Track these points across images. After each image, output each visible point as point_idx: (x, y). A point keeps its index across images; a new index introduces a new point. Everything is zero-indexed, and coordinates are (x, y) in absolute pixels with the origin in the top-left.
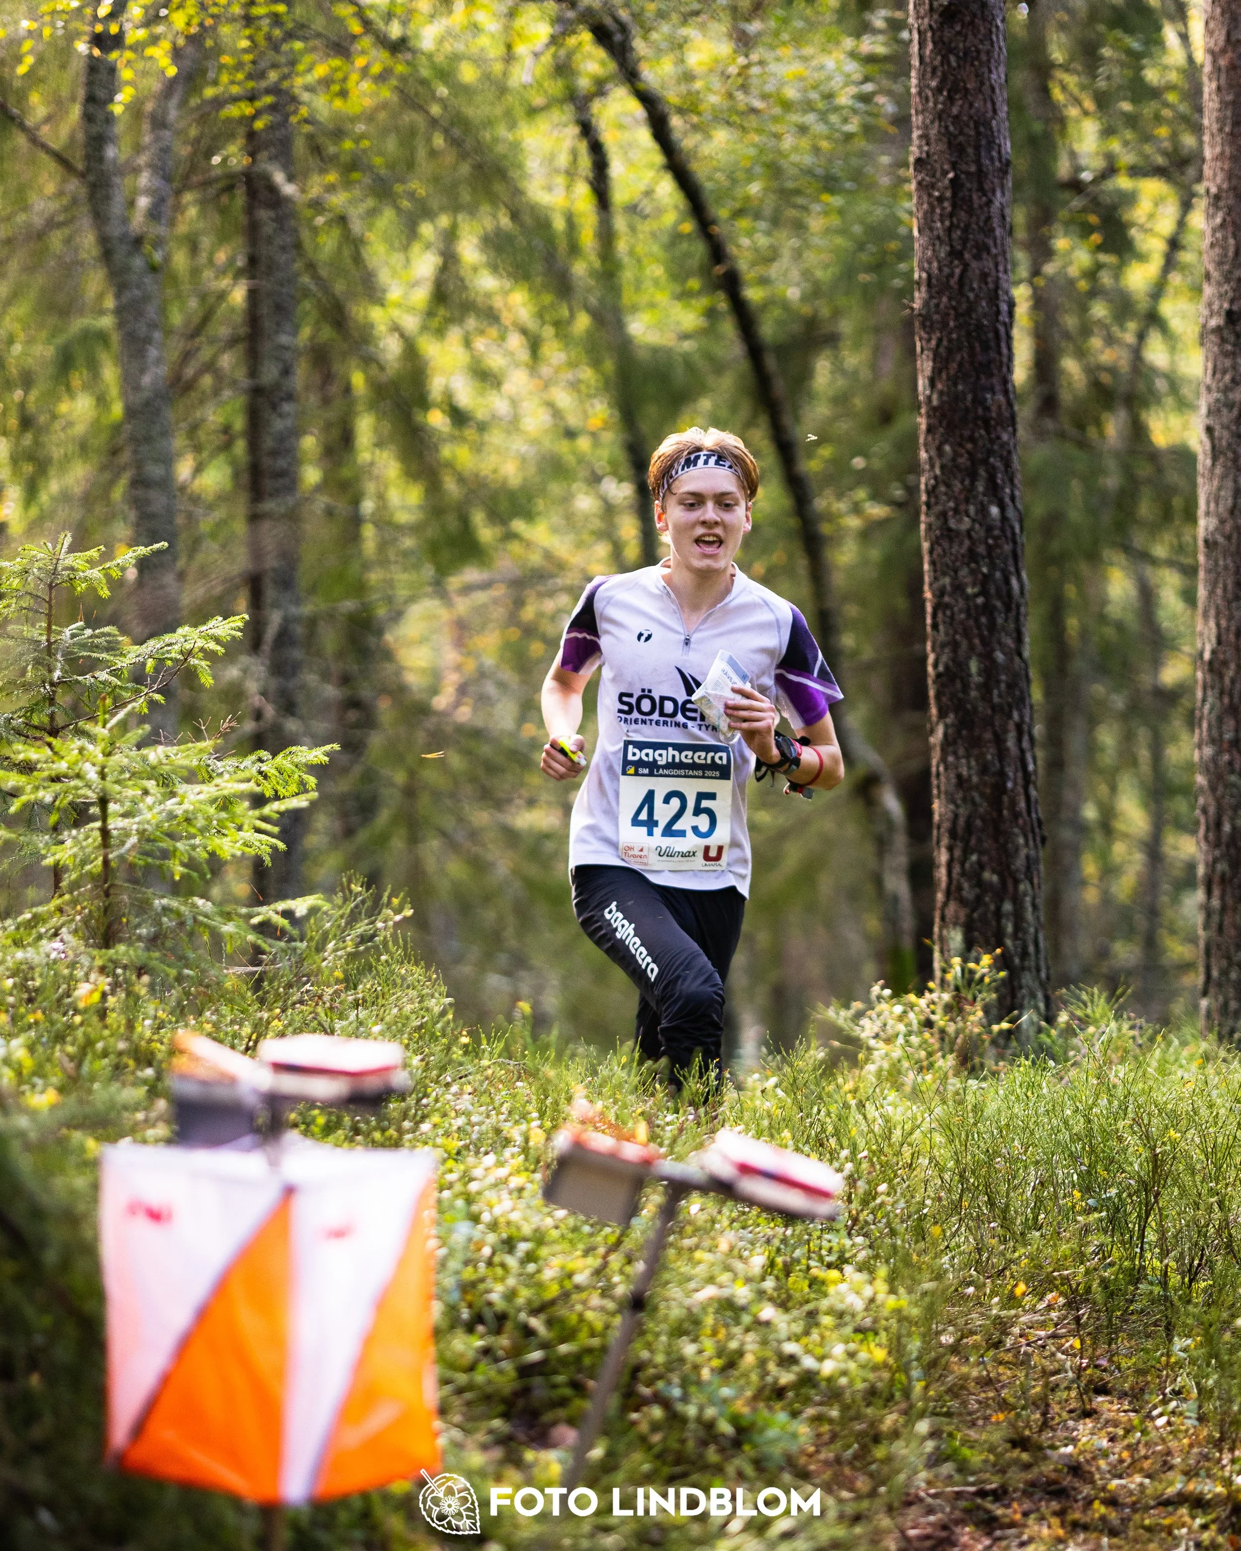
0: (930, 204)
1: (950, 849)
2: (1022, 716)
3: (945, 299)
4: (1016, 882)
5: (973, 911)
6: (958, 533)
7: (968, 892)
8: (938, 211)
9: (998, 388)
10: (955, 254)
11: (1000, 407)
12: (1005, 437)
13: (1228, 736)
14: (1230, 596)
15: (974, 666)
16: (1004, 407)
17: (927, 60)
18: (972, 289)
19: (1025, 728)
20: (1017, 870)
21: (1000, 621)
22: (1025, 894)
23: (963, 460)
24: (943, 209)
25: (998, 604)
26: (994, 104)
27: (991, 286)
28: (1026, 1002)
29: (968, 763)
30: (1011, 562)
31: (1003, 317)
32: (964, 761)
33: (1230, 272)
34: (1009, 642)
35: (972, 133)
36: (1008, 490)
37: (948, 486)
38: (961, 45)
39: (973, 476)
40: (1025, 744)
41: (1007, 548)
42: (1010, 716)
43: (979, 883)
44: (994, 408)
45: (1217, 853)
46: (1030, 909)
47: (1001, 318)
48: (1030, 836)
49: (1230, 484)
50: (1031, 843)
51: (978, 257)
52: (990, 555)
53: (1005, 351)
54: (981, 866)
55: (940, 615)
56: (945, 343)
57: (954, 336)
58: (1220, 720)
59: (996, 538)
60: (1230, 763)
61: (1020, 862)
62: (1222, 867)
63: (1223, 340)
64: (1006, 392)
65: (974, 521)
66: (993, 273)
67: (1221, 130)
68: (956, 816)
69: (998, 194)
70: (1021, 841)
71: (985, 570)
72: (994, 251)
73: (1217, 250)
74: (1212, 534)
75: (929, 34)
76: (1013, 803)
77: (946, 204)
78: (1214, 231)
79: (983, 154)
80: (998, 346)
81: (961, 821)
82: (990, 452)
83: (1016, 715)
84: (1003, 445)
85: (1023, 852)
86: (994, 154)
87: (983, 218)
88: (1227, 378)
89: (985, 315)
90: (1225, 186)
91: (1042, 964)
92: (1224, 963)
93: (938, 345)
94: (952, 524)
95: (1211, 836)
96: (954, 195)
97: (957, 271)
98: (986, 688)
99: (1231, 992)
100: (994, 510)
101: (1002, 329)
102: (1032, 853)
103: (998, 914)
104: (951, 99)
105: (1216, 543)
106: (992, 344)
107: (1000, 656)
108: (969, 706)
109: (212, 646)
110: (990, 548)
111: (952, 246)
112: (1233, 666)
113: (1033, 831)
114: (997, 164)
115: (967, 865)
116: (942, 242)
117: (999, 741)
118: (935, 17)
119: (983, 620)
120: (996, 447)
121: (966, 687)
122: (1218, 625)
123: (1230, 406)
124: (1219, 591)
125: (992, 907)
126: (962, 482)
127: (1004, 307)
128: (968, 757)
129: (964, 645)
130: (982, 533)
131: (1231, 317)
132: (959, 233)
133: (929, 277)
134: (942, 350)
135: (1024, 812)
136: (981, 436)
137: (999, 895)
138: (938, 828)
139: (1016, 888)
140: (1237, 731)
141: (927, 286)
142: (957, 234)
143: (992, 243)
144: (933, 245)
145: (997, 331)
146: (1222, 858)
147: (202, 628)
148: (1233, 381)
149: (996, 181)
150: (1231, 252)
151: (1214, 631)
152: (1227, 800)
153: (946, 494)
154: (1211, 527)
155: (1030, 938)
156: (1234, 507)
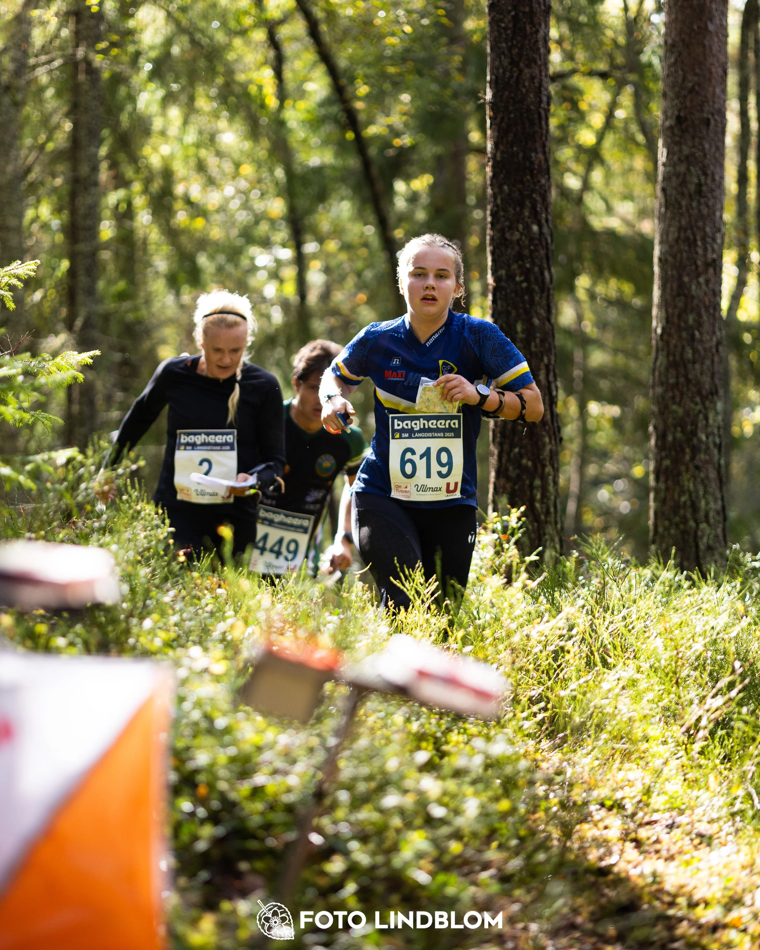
0: (499, 31)
1: (501, 444)
2: (549, 360)
4: (544, 466)
5: (515, 484)
6: (511, 242)
7: (513, 472)
9: (540, 149)
10: (514, 63)
11: (540, 162)
12: (543, 181)
13: (672, 381)
14: (675, 293)
15: (519, 327)
16: (543, 162)
18: (524, 86)
19: (551, 367)
20: (544, 459)
21: (537, 298)
22: (549, 474)
23: (516, 195)
24: (507, 35)
25: (536, 288)
27: (537, 84)
28: (548, 543)
30: (545, 261)
31: (544, 105)
33: (679, 92)
34: (542, 312)
36: (544, 215)
37: (505, 211)
39: (522, 205)
40: (551, 378)
41: (542, 252)
42: (542, 360)
43: (519, 466)
44: (537, 162)
45: (663, 454)
46: (552, 484)
47: (542, 105)
48: (553, 437)
49: (677, 224)
51: (528, 66)
52: (531, 256)
53: (544, 126)
54: (521, 455)
55: (498, 294)
56: (506, 120)
57: (512, 116)
58: (667, 369)
59: (536, 246)
60: (673, 398)
61: (546, 453)
62: (667, 463)
63: (673, 134)
64: (544, 153)
65: (522, 234)
66: (538, 76)
69: (543, 26)
70: (547, 440)
71: (528, 265)
73: (671, 79)
74: (664, 254)
77: (509, 32)
78: (670, 67)
80: (540, 123)
82: (533, 191)
83: (546, 360)
84: (542, 186)
85: (548, 447)
87: (533, 41)
88: (676, 158)
89: (532, 103)
90: (677, 39)
91: (559, 519)
92: (667, 523)
93: (501, 122)
94: (508, 236)
95: (659, 442)
96: (515, 26)
97: (515, 75)
98: (527, 342)
100: (535, 228)
101: (543, 113)
102: (554, 448)
103: (531, 487)
105: (666, 260)
106: (537, 122)
107: (536, 321)
109: (14, 281)
110: (532, 252)
111: (512, 59)
112: (676, 337)
113: (555, 434)
114: (543, 7)
115: (512, 455)
116: (505, 56)
119: (526, 298)
120: (537, 187)
122: (667, 312)
123: (677, 175)
124: (668, 291)
125: (527, 482)
126: (514, 209)
127: (545, 99)
129: (514, 313)
130: (527, 242)
131: (679, 120)
132: (517, 50)
133: (497, 78)
134: (503, 125)
135: (550, 422)
136: (528, 180)
137: (532, 474)
138: (494, 431)
139: (543, 470)
140: (677, 377)
141: (495, 84)
142: (515, 51)
143: (538, 57)
144: (500, 58)
145: (539, 114)
146: (667, 457)
147: (7, 268)
148: (679, 159)
149: (542, 18)
150: (680, 80)
151: (664, 314)
152: (670, 421)
153: (504, 217)
154: (663, 250)
155: (551, 503)
156: (678, 238)
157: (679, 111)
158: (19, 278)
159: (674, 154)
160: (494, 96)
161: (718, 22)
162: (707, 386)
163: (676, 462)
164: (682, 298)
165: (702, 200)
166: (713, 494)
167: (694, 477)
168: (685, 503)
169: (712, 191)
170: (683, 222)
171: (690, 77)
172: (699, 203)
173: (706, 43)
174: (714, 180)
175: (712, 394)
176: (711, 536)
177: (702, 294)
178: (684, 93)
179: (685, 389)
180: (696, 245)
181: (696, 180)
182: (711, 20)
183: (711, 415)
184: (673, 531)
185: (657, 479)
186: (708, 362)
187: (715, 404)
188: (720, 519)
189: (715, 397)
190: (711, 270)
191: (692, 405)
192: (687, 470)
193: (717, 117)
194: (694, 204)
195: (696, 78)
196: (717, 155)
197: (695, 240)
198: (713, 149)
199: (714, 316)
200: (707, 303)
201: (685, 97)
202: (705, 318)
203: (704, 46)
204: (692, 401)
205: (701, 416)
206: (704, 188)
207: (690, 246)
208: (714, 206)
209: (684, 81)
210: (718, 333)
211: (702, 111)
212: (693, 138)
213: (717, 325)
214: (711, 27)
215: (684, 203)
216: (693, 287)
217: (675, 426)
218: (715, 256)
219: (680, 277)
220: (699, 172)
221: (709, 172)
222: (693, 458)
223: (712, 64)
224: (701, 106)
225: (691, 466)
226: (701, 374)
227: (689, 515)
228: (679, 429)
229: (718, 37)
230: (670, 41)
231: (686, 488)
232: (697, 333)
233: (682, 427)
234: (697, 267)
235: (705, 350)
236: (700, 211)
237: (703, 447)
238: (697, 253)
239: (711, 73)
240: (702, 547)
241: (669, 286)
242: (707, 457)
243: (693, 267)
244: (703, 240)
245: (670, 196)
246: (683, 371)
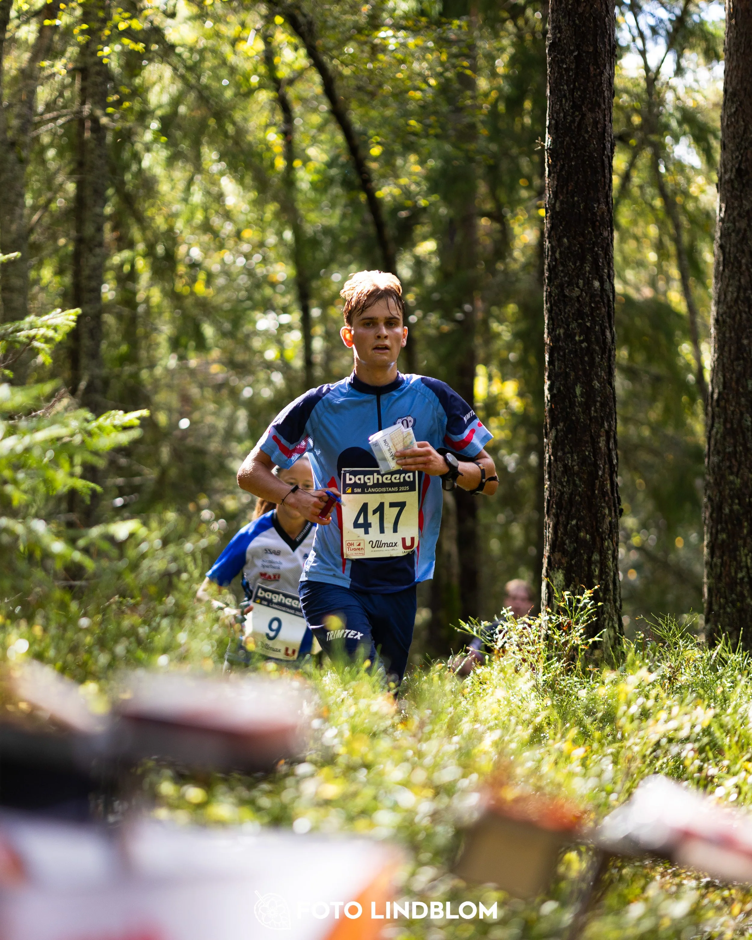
0: (560, 73)
1: (557, 516)
2: (610, 426)
3: (567, 139)
4: (603, 540)
5: (572, 559)
6: (571, 299)
7: (569, 546)
8: (565, 78)
9: (602, 200)
10: (576, 107)
11: (603, 213)
12: (606, 234)
13: (729, 450)
14: (733, 357)
15: (578, 390)
16: (606, 215)
18: (587, 132)
19: (612, 433)
20: (604, 532)
21: (597, 360)
22: (608, 549)
23: (576, 248)
24: (569, 76)
25: (597, 348)
26: (607, 7)
27: (600, 130)
29: (572, 457)
30: (606, 320)
32: (569, 455)
34: (603, 374)
35: (592, 25)
36: (606, 271)
37: (564, 265)
39: (583, 260)
40: (611, 445)
41: (604, 310)
42: (602, 425)
43: (577, 540)
44: (599, 213)
45: (719, 527)
46: (611, 559)
47: (606, 153)
48: (613, 508)
49: (736, 283)
50: (613, 514)
51: (592, 110)
52: (592, 314)
53: (607, 175)
54: (578, 528)
55: (555, 355)
56: (566, 168)
57: (573, 163)
58: (724, 437)
60: (730, 467)
61: (606, 526)
62: (723, 536)
63: (733, 188)
64: (607, 204)
65: (582, 290)
68: (562, 493)
69: (608, 67)
70: (607, 511)
71: (588, 324)
72: (603, 106)
74: (721, 316)
76: (603, 486)
77: (571, 73)
79: (598, 40)
80: (603, 171)
81: (566, 496)
82: (595, 244)
83: (606, 425)
84: (604, 240)
85: (608, 520)
86: (606, 40)
87: (597, 83)
88: (735, 213)
89: (596, 150)
91: (618, 597)
92: (722, 601)
93: (561, 170)
94: (567, 292)
95: (715, 515)
96: (577, 67)
97: (577, 119)
98: (586, 407)
99: (726, 621)
100: (597, 284)
101: (606, 160)
102: (614, 520)
103: (589, 562)
105: (724, 322)
106: (599, 170)
107: (596, 384)
108: (574, 418)
109: (52, 333)
110: (592, 310)
111: (574, 102)
112: (734, 403)
113: (615, 506)
114: (608, 47)
115: (569, 527)
116: (567, 99)
117: (594, 442)
119: (586, 359)
120: (599, 241)
121: (572, 405)
122: (724, 376)
123: (738, 232)
124: (726, 354)
125: (585, 557)
126: (575, 264)
128: (572, 453)
129: (572, 376)
130: (587, 299)
131: (740, 173)
132: (579, 93)
133: (557, 123)
134: (563, 173)
135: (609, 492)
136: (589, 232)
137: (590, 548)
138: (549, 501)
139: (602, 545)
140: (735, 446)
141: (555, 129)
142: (577, 94)
143: (602, 101)
144: (561, 101)
145: (603, 162)
146: (723, 530)
147: (43, 318)
148: (739, 215)
149: (607, 59)
150: (741, 132)
152: (727, 492)
153: (562, 271)
154: (721, 311)
155: (610, 580)
156: (738, 296)
157: (740, 163)
159: (733, 209)
160: (553, 142)
163: (733, 535)
164: (741, 362)
168: (742, 579)
170: (743, 282)
178: (745, 144)
179: (743, 458)
184: (729, 610)
185: (712, 553)
201: (746, 148)
209: (745, 132)
215: (744, 261)
217: (732, 498)
219: (739, 340)
222: (750, 532)
227: (746, 593)
228: (737, 501)
230: (730, 90)
231: (743, 564)
233: (739, 499)
241: (726, 349)
245: (729, 253)
246: (741, 440)
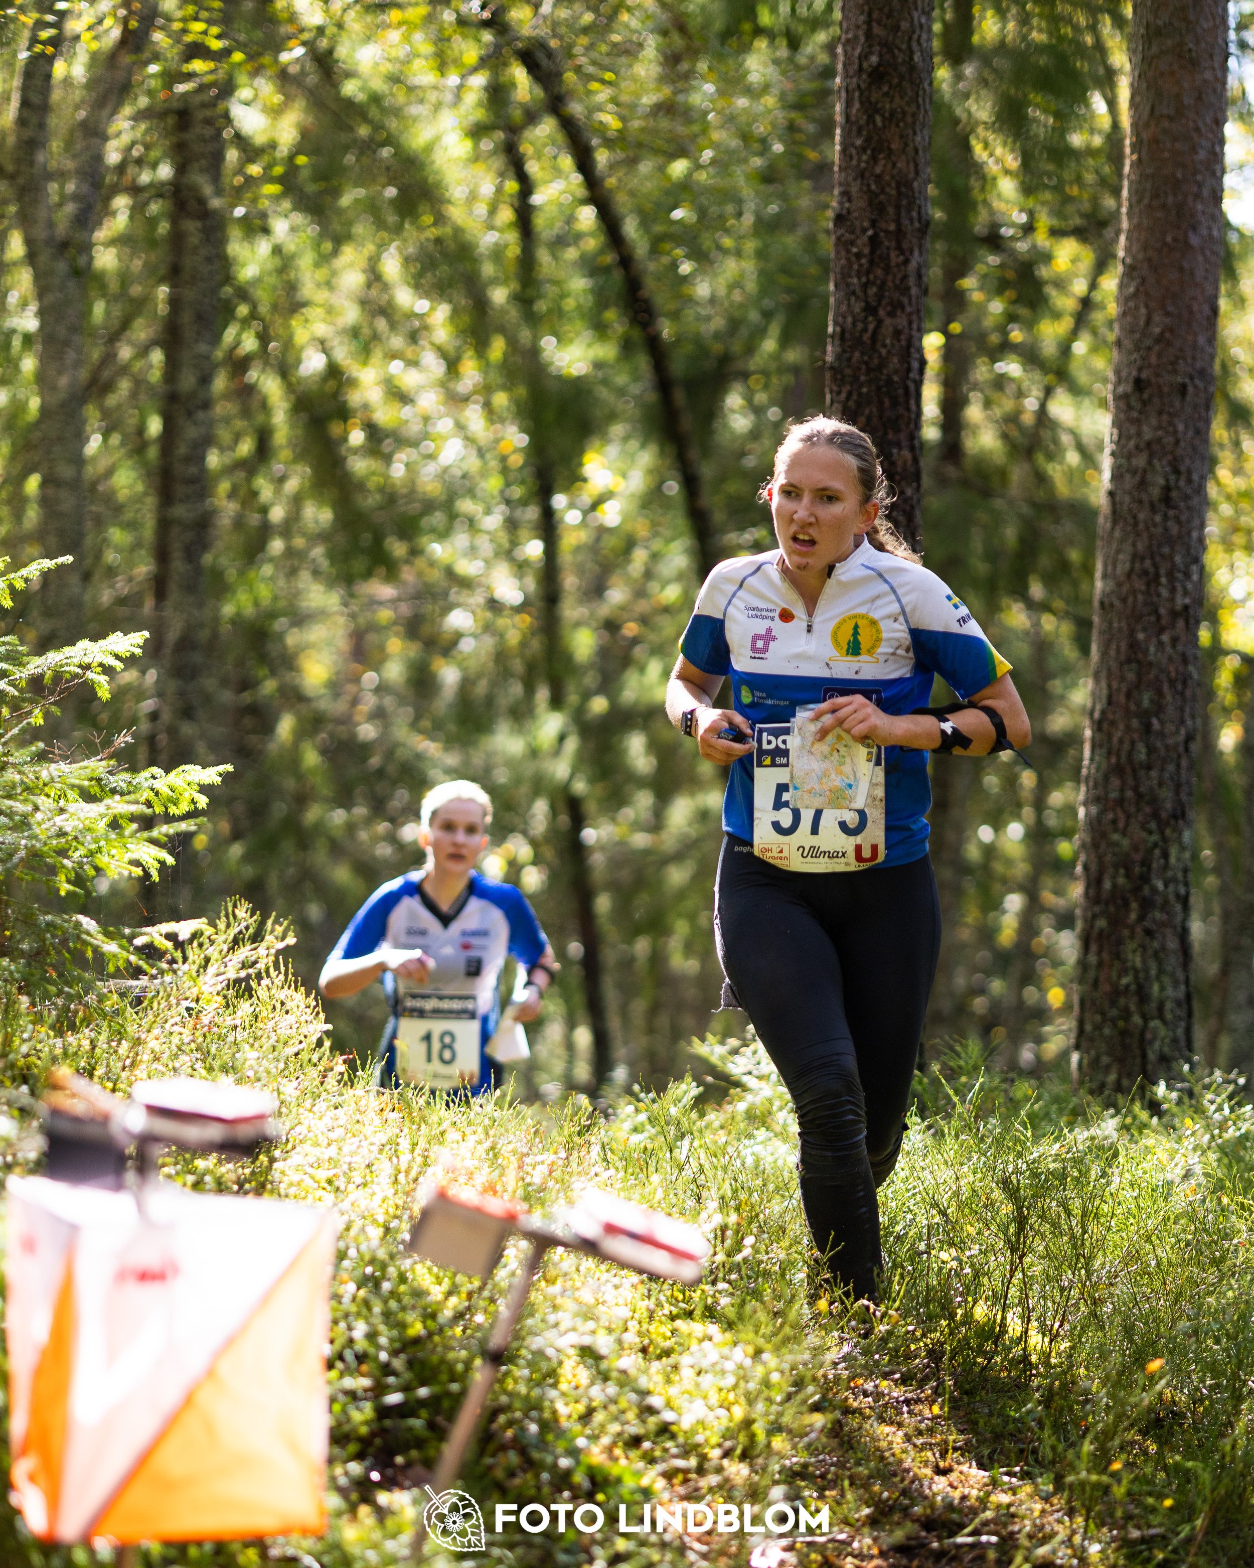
0: (848, 260)
3: (857, 354)
8: (855, 267)
9: (905, 443)
10: (870, 310)
11: (905, 462)
12: (909, 492)
13: (1114, 795)
14: (1123, 657)
16: (910, 462)
17: (853, 119)
18: (884, 346)
24: (861, 265)
26: (916, 165)
27: (903, 343)
31: (913, 375)
33: (1140, 340)
35: (893, 192)
38: (887, 106)
44: (900, 463)
47: (912, 375)
49: (1128, 548)
51: (892, 314)
53: (913, 407)
56: (855, 397)
57: (864, 390)
58: (1106, 778)
60: (1114, 822)
62: (1101, 923)
63: (1130, 407)
64: (912, 449)
66: (906, 331)
67: (1139, 202)
69: (916, 253)
72: (908, 309)
74: (1108, 595)
75: (857, 94)
77: (863, 261)
78: (1127, 299)
79: (903, 213)
80: (907, 402)
84: (907, 500)
87: (899, 276)
88: (1132, 444)
89: (896, 372)
90: (1140, 256)
92: (1098, 1018)
93: (848, 398)
95: (1092, 892)
96: (872, 252)
97: (871, 327)
99: (1103, 1048)
101: (912, 386)
104: (874, 159)
105: (1112, 605)
106: (901, 399)
109: (111, 661)
111: (867, 303)
112: (1121, 726)
114: (917, 225)
116: (857, 298)
118: (864, 76)
122: (1109, 686)
123: (1134, 472)
124: (1113, 653)
127: (915, 365)
131: (1139, 384)
132: (875, 289)
133: (843, 332)
134: (851, 404)
140: (1122, 791)
141: (840, 340)
142: (872, 291)
143: (907, 301)
144: (849, 300)
145: (906, 388)
146: (1101, 914)
147: (101, 642)
148: (1137, 447)
149: (915, 241)
150: (1142, 323)
151: (1105, 692)
152: (1108, 858)
154: (1108, 589)
156: (1132, 570)
157: (1140, 369)
158: (117, 657)
159: (1129, 438)
160: (838, 357)
161: (1204, 232)
162: (1169, 805)
163: (1115, 922)
164: (1134, 666)
165: (1171, 513)
166: (1173, 975)
167: (1144, 947)
168: (1127, 987)
169: (1187, 497)
170: (1140, 546)
171: (1157, 318)
172: (1166, 517)
173: (1186, 265)
174: (1190, 481)
175: (1175, 817)
176: (1167, 1041)
177: (1164, 661)
178: (1148, 342)
179: (1133, 809)
180: (1159, 584)
181: (1161, 481)
182: (1194, 228)
183: (1173, 852)
184: (1107, 1031)
185: (1084, 949)
186: (1171, 768)
187: (1180, 834)
188: (1182, 1013)
189: (1181, 822)
190: (1181, 624)
191: (1144, 835)
192: (1132, 937)
193: (1197, 382)
194: (1158, 518)
195: (1167, 320)
196: (1197, 442)
197: (1157, 576)
198: (1191, 433)
199: (1182, 694)
200: (1173, 674)
201: (1149, 349)
202: (1169, 698)
203: (1181, 270)
204: (1144, 827)
205: (1157, 852)
206: (1174, 494)
207: (1148, 584)
208: (1189, 521)
209: (1148, 322)
210: (1189, 723)
211: (1175, 372)
212: (1160, 413)
213: (1188, 710)
214: (1194, 240)
215: (1141, 516)
216: (1152, 649)
217: (1116, 866)
218: (1187, 601)
219: (1132, 632)
220: (1167, 469)
221: (1183, 468)
222: (1141, 918)
223: (1194, 298)
224: (1173, 363)
225: (1139, 930)
226: (1160, 785)
227: (1133, 1008)
228: (1122, 871)
229: (1204, 254)
230: (1129, 260)
231: (1129, 964)
232: (1155, 722)
233: (1126, 868)
234: (1159, 617)
235: (1167, 747)
236: (1166, 529)
237: (1159, 900)
238: (1159, 595)
239: (1191, 313)
240: (1152, 1056)
241: (1114, 646)
242: (1165, 917)
243: (1153, 618)
244: (1170, 575)
245: (1121, 503)
246: (1131, 782)
